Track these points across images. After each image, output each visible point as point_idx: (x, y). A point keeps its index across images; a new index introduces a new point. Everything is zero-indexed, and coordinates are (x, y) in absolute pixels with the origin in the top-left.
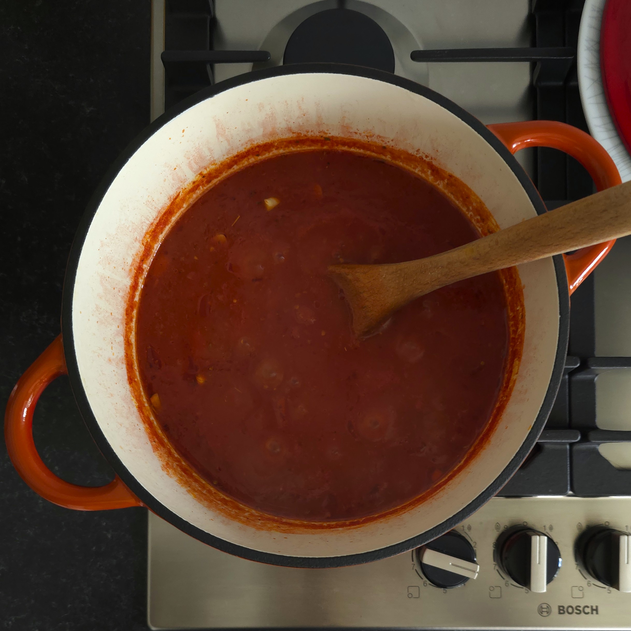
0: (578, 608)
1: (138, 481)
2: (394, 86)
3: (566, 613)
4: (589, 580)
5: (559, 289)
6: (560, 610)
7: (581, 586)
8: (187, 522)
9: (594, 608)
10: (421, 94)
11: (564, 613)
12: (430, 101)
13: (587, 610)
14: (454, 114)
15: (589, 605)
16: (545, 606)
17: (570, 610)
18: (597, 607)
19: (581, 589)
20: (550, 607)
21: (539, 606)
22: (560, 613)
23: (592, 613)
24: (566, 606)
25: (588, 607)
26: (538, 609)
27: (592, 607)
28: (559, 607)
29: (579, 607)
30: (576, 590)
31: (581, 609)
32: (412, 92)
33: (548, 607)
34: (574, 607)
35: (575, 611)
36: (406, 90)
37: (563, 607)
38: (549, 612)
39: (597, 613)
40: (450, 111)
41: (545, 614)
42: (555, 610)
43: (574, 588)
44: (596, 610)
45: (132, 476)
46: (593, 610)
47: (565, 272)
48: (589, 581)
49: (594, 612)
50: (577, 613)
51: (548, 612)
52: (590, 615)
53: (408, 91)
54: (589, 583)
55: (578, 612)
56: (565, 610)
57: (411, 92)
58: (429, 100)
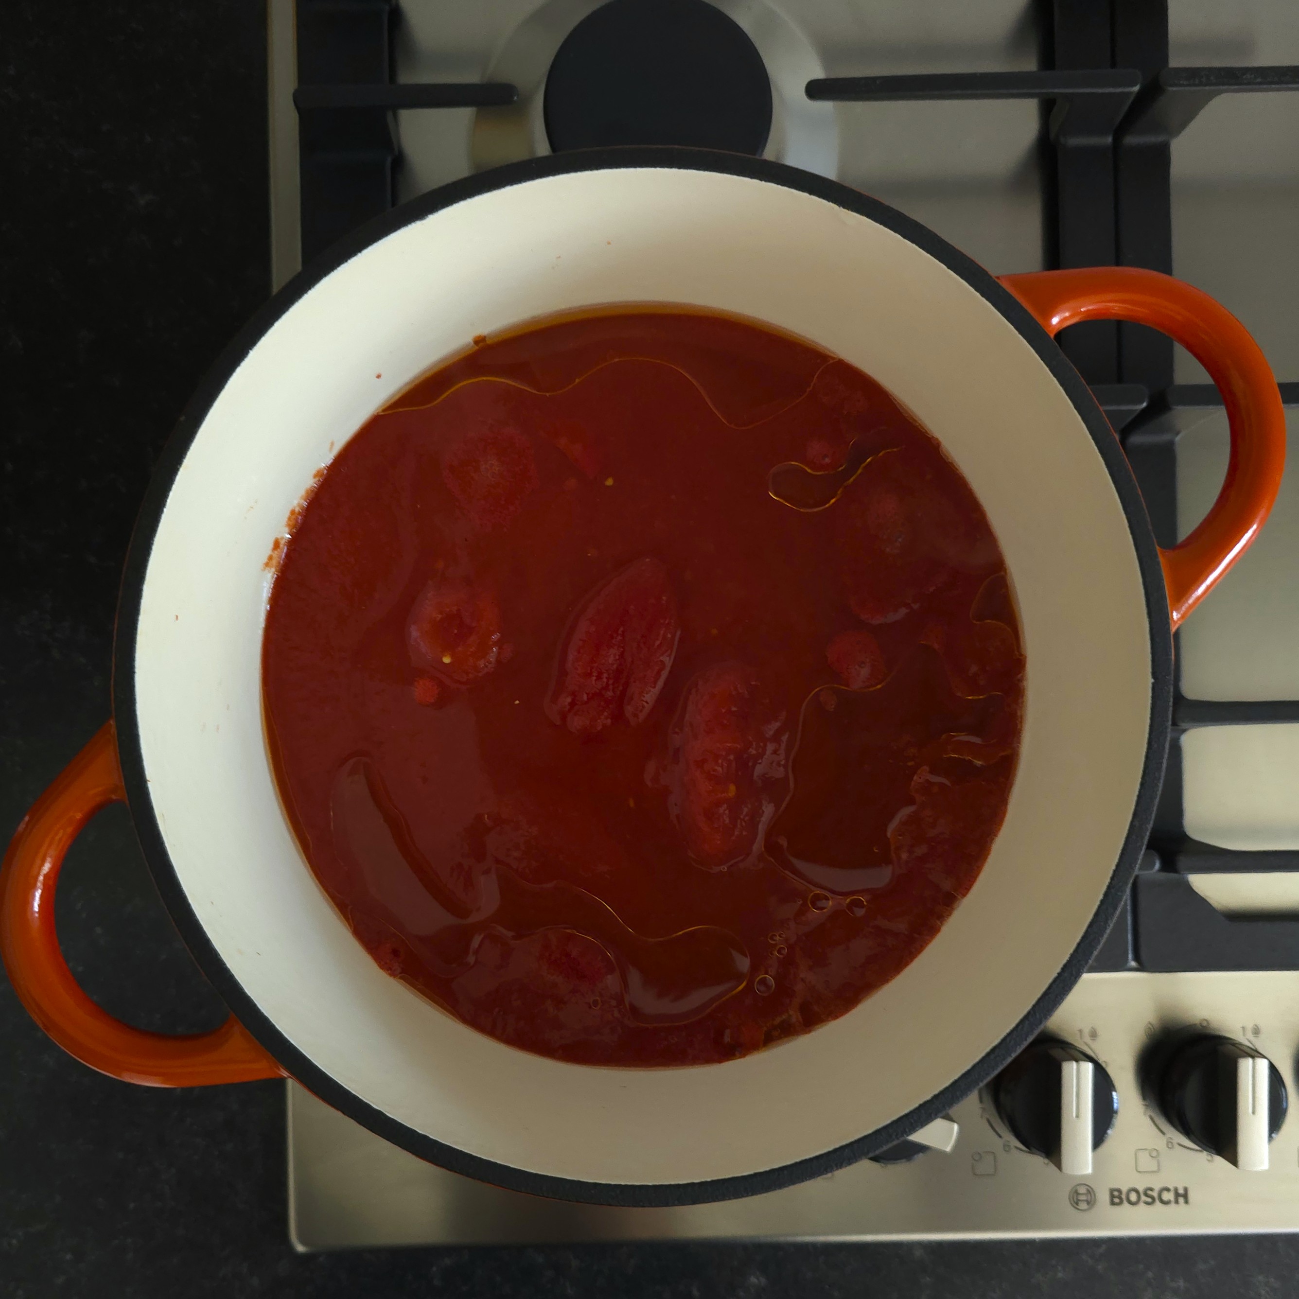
0: (1150, 1192)
1: (277, 1027)
2: (806, 195)
3: (1125, 1203)
4: (1169, 1135)
5: (1151, 623)
6: (1112, 1196)
7: (1155, 1149)
8: (379, 1113)
9: (1181, 1191)
10: (861, 213)
11: (1121, 1203)
12: (882, 227)
13: (1166, 1196)
14: (931, 255)
15: (1171, 1187)
16: (1082, 1190)
17: (1133, 1197)
18: (1186, 1190)
19: (1154, 1154)
20: (1094, 1191)
21: (1072, 1189)
22: (1113, 1203)
23: (1177, 1202)
24: (1124, 1190)
25: (1168, 1190)
26: (1069, 1196)
27: (1176, 1190)
28: (1112, 1191)
29: (1151, 1189)
30: (1144, 1158)
31: (1155, 1194)
32: (844, 207)
33: (1090, 1192)
34: (1141, 1190)
35: (1143, 1198)
36: (831, 204)
37: (1119, 1191)
38: (1091, 1202)
39: (1186, 1202)
40: (923, 249)
41: (1083, 1206)
42: (1103, 1197)
43: (1140, 1154)
44: (1185, 1196)
45: (265, 1016)
46: (1177, 1195)
47: (1163, 587)
48: (1170, 1138)
49: (1181, 1200)
50: (1147, 1203)
51: (1088, 1202)
52: (1173, 1205)
53: (835, 207)
54: (1170, 1142)
55: (1149, 1200)
56: (1124, 1196)
57: (841, 208)
58: (878, 225)
